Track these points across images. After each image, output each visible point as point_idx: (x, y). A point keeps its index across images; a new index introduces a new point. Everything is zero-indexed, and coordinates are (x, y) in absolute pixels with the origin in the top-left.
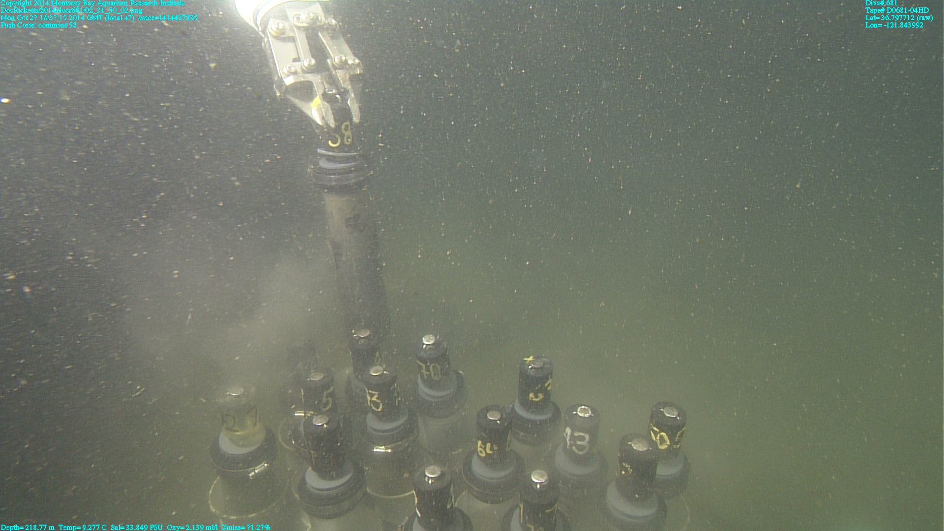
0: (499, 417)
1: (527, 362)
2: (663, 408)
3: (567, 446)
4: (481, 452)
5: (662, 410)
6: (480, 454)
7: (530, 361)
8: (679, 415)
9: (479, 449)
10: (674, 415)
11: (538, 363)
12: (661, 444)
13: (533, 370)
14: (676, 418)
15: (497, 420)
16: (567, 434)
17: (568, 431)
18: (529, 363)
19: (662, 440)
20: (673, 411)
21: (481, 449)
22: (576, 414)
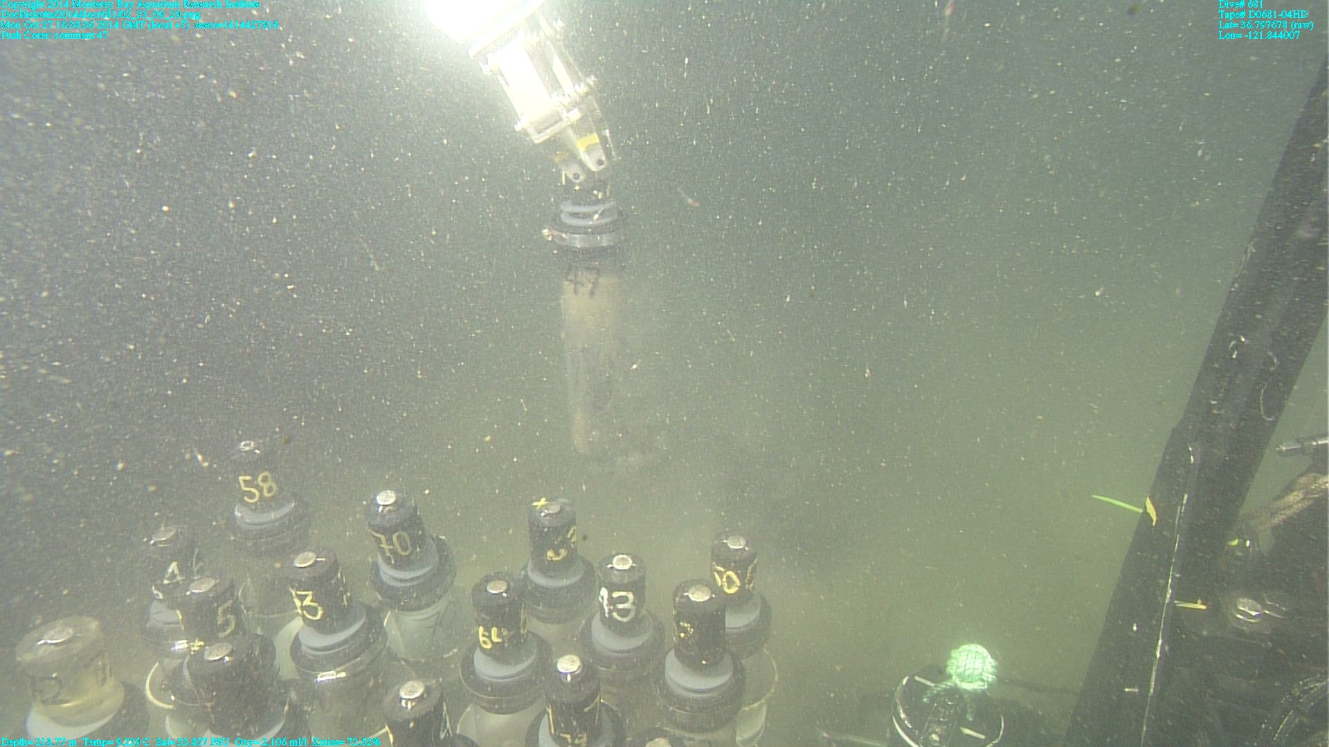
0: (504, 588)
1: (538, 508)
2: (726, 540)
3: (605, 613)
4: (485, 642)
6: (485, 646)
7: (542, 506)
8: (747, 545)
9: (482, 639)
10: (740, 545)
11: (553, 507)
12: (729, 587)
13: (548, 518)
14: (744, 549)
15: (502, 593)
16: (602, 598)
17: (604, 592)
18: (541, 509)
19: (730, 582)
20: (739, 541)
22: (612, 568)
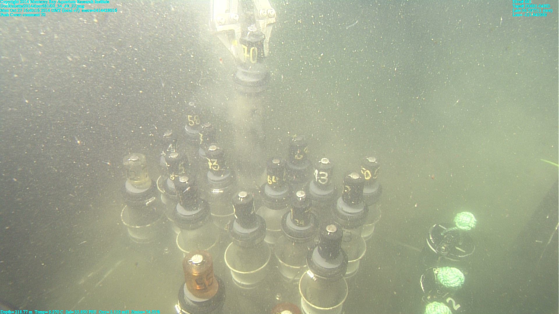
0: (279, 162)
2: (368, 158)
3: (315, 180)
4: (269, 182)
9: (268, 180)
11: (299, 139)
12: (366, 177)
13: (297, 142)
14: (375, 162)
16: (315, 174)
17: (316, 171)
18: (294, 138)
19: (367, 174)
20: (373, 159)
21: (270, 180)
22: (321, 162)
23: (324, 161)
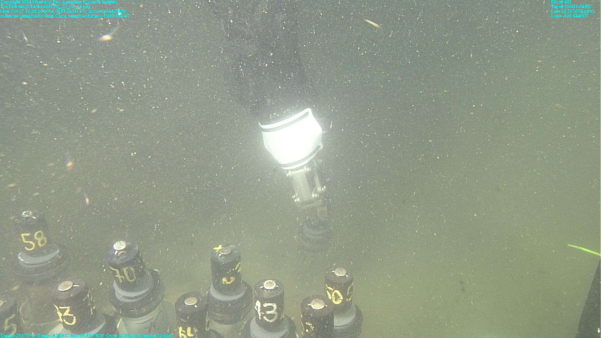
0: (196, 302)
1: (217, 251)
2: (334, 271)
3: (259, 317)
5: (333, 271)
7: (220, 250)
8: (347, 274)
9: (181, 335)
10: (343, 274)
11: (226, 251)
12: (336, 300)
13: (223, 257)
14: (345, 276)
15: (194, 305)
16: (257, 307)
17: (258, 303)
18: (218, 252)
19: (337, 297)
20: (342, 271)
21: (183, 335)
22: (263, 288)
23: (269, 285)
